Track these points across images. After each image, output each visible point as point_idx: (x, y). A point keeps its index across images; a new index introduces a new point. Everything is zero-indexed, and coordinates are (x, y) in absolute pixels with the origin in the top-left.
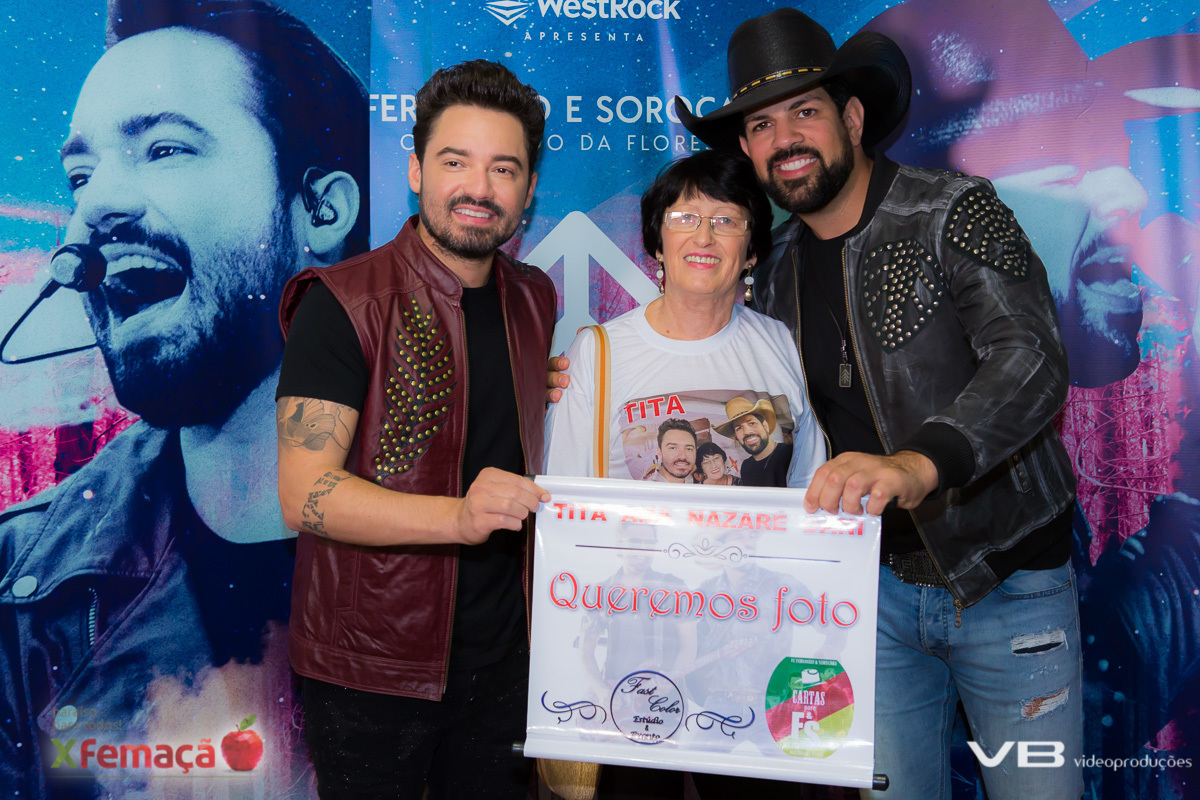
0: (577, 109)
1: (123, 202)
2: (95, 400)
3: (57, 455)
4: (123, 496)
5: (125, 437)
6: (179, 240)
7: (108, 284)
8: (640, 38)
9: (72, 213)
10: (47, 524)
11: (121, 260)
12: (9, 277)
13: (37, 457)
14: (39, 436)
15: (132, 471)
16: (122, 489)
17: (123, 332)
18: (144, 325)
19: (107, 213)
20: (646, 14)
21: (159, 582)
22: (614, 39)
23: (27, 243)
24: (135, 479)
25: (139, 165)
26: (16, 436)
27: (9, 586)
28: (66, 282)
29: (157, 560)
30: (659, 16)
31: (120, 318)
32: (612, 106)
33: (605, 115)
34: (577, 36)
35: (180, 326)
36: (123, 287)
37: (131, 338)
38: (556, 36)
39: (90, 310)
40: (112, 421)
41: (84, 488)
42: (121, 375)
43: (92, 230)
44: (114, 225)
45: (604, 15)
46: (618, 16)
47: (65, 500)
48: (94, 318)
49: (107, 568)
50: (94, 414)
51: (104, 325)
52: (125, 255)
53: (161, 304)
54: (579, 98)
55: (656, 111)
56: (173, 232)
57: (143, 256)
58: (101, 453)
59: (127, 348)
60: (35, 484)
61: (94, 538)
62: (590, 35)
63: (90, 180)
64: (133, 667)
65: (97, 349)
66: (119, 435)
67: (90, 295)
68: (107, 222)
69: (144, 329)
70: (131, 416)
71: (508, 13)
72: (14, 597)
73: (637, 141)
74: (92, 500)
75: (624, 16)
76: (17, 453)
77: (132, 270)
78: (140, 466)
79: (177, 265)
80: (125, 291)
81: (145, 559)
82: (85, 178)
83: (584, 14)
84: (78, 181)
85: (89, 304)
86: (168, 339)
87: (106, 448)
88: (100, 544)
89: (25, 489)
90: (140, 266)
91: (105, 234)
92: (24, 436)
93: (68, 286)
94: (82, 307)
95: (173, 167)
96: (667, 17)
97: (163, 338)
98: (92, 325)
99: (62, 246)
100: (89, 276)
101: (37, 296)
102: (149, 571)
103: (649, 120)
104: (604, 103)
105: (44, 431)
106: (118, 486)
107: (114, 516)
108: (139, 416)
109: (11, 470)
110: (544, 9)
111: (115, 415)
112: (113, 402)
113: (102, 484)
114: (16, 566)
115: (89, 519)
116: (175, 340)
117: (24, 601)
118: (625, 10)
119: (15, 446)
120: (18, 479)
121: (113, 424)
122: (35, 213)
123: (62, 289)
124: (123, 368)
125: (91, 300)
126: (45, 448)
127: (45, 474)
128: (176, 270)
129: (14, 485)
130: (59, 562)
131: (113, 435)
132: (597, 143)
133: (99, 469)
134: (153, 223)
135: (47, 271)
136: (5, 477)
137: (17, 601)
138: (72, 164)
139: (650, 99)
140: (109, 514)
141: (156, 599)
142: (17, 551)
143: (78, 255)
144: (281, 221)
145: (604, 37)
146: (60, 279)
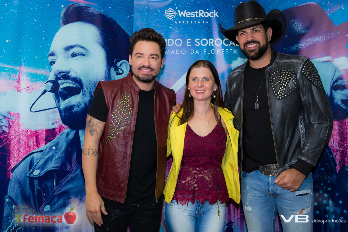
0: (190, 42)
1: (64, 69)
2: (56, 122)
3: (46, 137)
4: (63, 148)
5: (64, 132)
6: (79, 79)
7: (60, 91)
8: (207, 22)
9: (51, 72)
10: (42, 156)
11: (63, 84)
12: (33, 89)
13: (40, 138)
14: (41, 132)
15: (66, 142)
16: (63, 147)
17: (64, 104)
18: (70, 102)
19: (60, 72)
20: (209, 16)
21: (73, 172)
22: (200, 23)
23: (38, 80)
24: (67, 144)
25: (69, 59)
26: (34, 132)
27: (32, 172)
28: (48, 90)
29: (73, 166)
30: (213, 16)
31: (63, 100)
32: (199, 41)
33: (197, 44)
34: (189, 22)
35: (79, 102)
36: (64, 92)
37: (66, 105)
38: (184, 22)
39: (55, 98)
40: (61, 128)
41: (53, 146)
42: (63, 115)
43: (56, 76)
44: (62, 75)
45: (197, 16)
46: (201, 16)
47: (48, 149)
48: (56, 100)
49: (59, 168)
50: (56, 126)
51: (59, 102)
52: (65, 83)
53: (74, 96)
54: (190, 39)
55: (212, 43)
56: (78, 77)
57: (70, 83)
58: (57, 136)
59: (65, 108)
60: (40, 145)
61: (55, 160)
62: (193, 22)
63: (55, 63)
64: (66, 195)
65: (57, 108)
66: (62, 132)
67: (55, 94)
68: (60, 74)
69: (70, 103)
70: (66, 126)
71: (170, 16)
72: (34, 175)
73: (206, 51)
74: (55, 149)
75: (203, 16)
76: (35, 136)
77: (66, 87)
78: (68, 140)
79: (79, 86)
80: (65, 93)
81: (69, 166)
82: (54, 62)
83: (192, 16)
84: (52, 63)
85: (55, 96)
86: (76, 106)
87: (59, 135)
88: (57, 161)
89: (37, 146)
90: (68, 86)
91: (59, 77)
92: (37, 132)
93: (49, 91)
94: (53, 97)
95: (78, 59)
96: (215, 16)
97: (75, 105)
98: (56, 102)
99: (48, 81)
100: (55, 89)
101: (41, 94)
102: (71, 168)
103: (210, 45)
104: (197, 40)
105: (42, 130)
106: (62, 146)
107: (61, 154)
108: (68, 127)
109: (33, 141)
110: (180, 15)
111: (61, 126)
112: (61, 123)
113: (58, 145)
114: (34, 167)
115: (54, 154)
116: (78, 106)
117: (36, 176)
118: (203, 15)
119: (34, 135)
120: (35, 143)
121: (61, 129)
122: (40, 72)
123: (47, 92)
124: (64, 113)
125: (55, 95)
126: (42, 135)
127: (42, 142)
128: (78, 87)
129: (34, 145)
130: (46, 166)
131: (61, 132)
132: (195, 52)
133: (57, 141)
134: (72, 74)
135: (44, 87)
136: (31, 143)
137: (34, 176)
138: (51, 58)
139: (210, 39)
140: (59, 153)
141: (72, 177)
142: (34, 163)
143: (52, 83)
144: (108, 74)
145: (197, 22)
146: (47, 90)
